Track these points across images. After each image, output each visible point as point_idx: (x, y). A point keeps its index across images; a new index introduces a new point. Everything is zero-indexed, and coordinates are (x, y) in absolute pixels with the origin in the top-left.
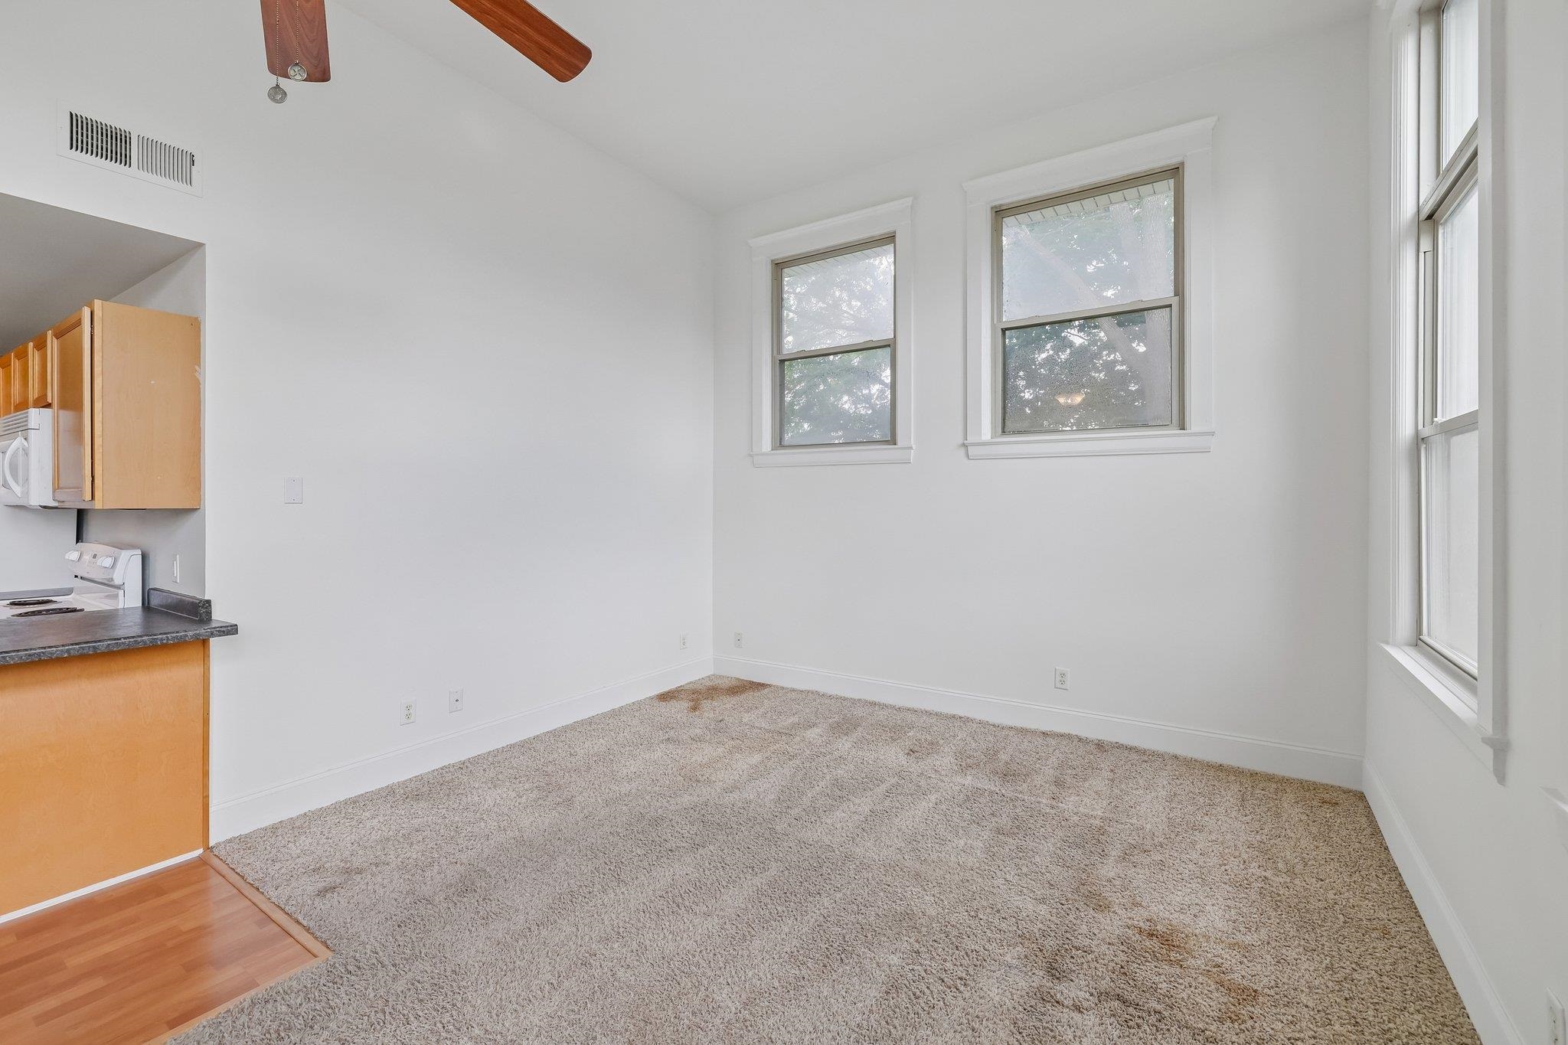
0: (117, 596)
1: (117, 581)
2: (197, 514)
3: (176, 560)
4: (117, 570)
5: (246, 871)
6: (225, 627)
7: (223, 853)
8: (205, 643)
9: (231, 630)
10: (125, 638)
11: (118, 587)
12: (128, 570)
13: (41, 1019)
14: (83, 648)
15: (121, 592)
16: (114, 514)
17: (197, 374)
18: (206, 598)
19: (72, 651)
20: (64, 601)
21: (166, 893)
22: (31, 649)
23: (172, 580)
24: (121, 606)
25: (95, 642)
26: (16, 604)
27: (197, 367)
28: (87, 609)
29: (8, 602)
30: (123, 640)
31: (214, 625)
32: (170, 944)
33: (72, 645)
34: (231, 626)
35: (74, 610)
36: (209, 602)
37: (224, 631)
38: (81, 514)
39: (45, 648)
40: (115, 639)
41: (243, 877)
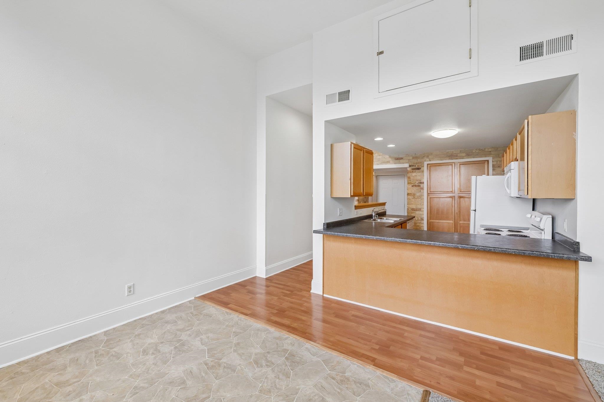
0: (541, 233)
1: (542, 228)
2: (574, 201)
3: (565, 221)
4: (541, 222)
5: (594, 382)
6: (585, 257)
7: (584, 365)
8: (576, 262)
9: (589, 259)
10: (536, 252)
11: (542, 230)
12: (546, 223)
13: (499, 384)
14: (520, 252)
15: (543, 232)
16: (545, 200)
17: (574, 136)
18: (577, 241)
19: (516, 252)
20: (525, 233)
21: (553, 367)
22: (503, 248)
23: (563, 229)
24: (543, 238)
25: (524, 251)
26: (510, 231)
27: (574, 133)
28: (531, 237)
29: (508, 230)
30: (535, 252)
31: (581, 255)
32: (550, 391)
33: (516, 250)
34: (588, 257)
35: (526, 236)
36: (578, 243)
37: (583, 259)
38: (534, 200)
39: (507, 249)
40: (532, 251)
41: (593, 385)
